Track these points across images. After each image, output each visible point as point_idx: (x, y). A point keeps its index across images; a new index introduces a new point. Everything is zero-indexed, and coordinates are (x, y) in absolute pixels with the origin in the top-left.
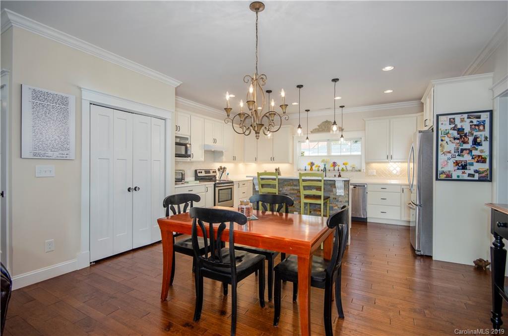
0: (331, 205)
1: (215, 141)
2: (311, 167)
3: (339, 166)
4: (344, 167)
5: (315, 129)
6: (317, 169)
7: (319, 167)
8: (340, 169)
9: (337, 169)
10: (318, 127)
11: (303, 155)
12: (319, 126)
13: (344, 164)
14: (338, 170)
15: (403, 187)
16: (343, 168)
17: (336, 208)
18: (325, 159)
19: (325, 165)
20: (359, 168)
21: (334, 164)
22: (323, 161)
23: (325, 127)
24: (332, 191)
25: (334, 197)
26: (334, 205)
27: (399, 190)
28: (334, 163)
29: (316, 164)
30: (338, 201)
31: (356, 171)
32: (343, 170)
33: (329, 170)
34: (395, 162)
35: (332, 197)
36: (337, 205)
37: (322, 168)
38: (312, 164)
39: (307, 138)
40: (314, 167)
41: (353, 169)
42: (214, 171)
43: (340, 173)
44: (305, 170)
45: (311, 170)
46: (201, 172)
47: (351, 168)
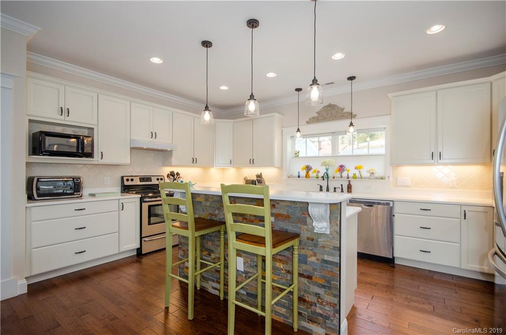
0: (303, 252)
1: (153, 135)
2: (308, 172)
3: (348, 171)
4: (357, 172)
5: (313, 118)
6: (315, 175)
7: (318, 172)
8: (351, 175)
9: (346, 175)
10: (316, 115)
11: (298, 156)
12: (318, 113)
13: (356, 168)
14: (348, 178)
15: (464, 208)
16: (354, 174)
17: (313, 259)
18: (327, 160)
19: (327, 170)
20: (382, 175)
21: (341, 168)
22: (324, 164)
23: (327, 114)
24: (305, 223)
25: (309, 236)
26: (310, 253)
27: (457, 212)
28: (341, 166)
29: (314, 168)
30: (316, 245)
31: (377, 178)
32: (355, 177)
33: (334, 178)
34: (446, 164)
35: (305, 235)
36: (315, 255)
37: (322, 173)
38: (308, 168)
39: (298, 130)
40: (310, 173)
41: (370, 175)
42: (160, 178)
43: (349, 181)
44: (299, 177)
45: (307, 176)
46: (132, 180)
47: (368, 175)
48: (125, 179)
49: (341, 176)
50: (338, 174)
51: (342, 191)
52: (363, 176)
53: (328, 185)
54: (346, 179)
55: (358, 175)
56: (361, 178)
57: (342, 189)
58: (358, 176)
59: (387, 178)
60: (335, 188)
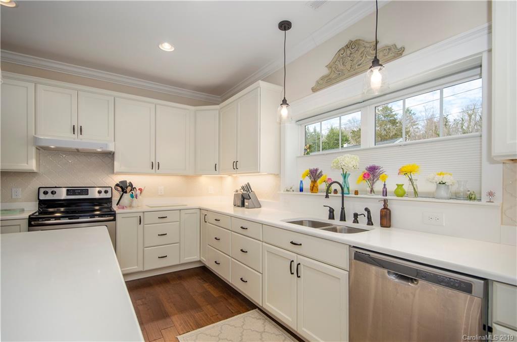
1: (76, 130)
2: (314, 183)
3: (386, 178)
4: (404, 181)
5: (322, 78)
9: (381, 189)
10: (326, 71)
11: (308, 153)
12: (329, 66)
13: (401, 172)
14: (385, 193)
16: (399, 186)
21: (373, 173)
28: (373, 169)
29: (324, 174)
31: (456, 196)
33: (356, 193)
38: (316, 175)
41: (437, 188)
42: (103, 190)
43: (385, 201)
44: (301, 190)
45: (313, 189)
46: (53, 193)
47: (431, 188)
48: (42, 191)
49: (372, 191)
50: (366, 185)
51: (370, 223)
52: (419, 190)
53: (343, 208)
54: (381, 197)
55: (407, 187)
56: (416, 194)
57: (369, 218)
58: (406, 190)
59: (485, 198)
60: (356, 215)
